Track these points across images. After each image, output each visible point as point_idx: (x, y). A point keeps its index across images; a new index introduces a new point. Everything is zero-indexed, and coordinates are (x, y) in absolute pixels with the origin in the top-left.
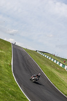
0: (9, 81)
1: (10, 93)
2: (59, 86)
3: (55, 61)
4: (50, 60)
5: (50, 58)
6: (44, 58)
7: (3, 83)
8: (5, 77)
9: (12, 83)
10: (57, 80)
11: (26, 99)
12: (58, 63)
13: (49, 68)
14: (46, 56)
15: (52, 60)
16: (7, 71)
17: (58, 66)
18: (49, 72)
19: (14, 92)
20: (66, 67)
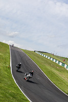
0: (9, 83)
1: (10, 95)
2: (59, 85)
3: (54, 61)
4: (50, 60)
5: (49, 58)
6: (43, 58)
7: (3, 85)
8: (5, 79)
9: (12, 85)
10: (58, 79)
11: (27, 100)
12: (57, 62)
13: (49, 67)
14: (45, 56)
15: (52, 59)
16: (6, 73)
17: (58, 65)
18: (49, 72)
19: (14, 94)
20: (66, 66)
